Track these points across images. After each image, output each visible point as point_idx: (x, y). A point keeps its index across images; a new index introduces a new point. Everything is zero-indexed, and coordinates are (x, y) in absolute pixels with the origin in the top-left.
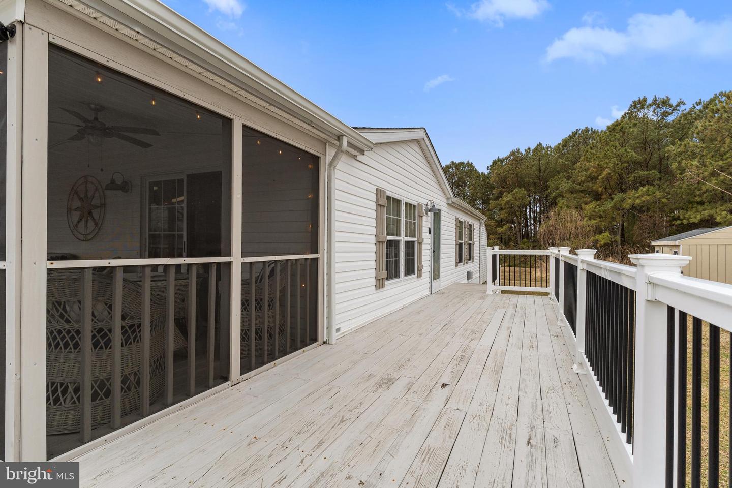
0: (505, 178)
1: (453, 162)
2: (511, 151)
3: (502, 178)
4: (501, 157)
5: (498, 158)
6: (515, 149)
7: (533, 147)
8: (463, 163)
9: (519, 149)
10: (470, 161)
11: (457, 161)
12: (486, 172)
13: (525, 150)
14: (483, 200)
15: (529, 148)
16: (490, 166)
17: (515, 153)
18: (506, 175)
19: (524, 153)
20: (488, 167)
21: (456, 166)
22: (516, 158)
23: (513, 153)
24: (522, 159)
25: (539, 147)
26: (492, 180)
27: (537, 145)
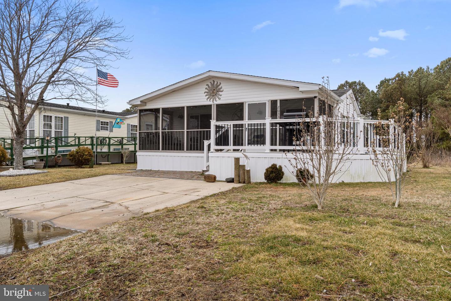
0: (391, 94)
1: (346, 82)
2: (397, 74)
3: (388, 94)
4: (388, 78)
5: (385, 79)
6: (400, 72)
7: (415, 70)
8: (355, 82)
9: (403, 72)
10: (362, 81)
11: (350, 81)
12: (375, 90)
13: (409, 72)
14: (372, 112)
15: (412, 71)
16: (378, 85)
17: (399, 75)
18: (392, 91)
19: (407, 74)
20: (377, 87)
21: (350, 85)
22: (401, 79)
23: (398, 75)
24: (405, 80)
25: (420, 70)
26: (381, 96)
27: (417, 69)
